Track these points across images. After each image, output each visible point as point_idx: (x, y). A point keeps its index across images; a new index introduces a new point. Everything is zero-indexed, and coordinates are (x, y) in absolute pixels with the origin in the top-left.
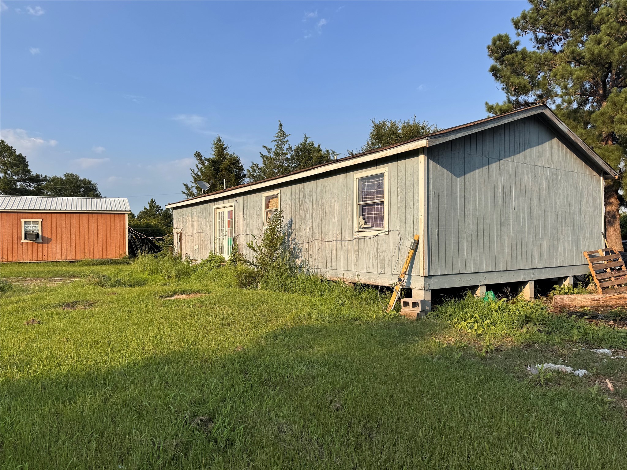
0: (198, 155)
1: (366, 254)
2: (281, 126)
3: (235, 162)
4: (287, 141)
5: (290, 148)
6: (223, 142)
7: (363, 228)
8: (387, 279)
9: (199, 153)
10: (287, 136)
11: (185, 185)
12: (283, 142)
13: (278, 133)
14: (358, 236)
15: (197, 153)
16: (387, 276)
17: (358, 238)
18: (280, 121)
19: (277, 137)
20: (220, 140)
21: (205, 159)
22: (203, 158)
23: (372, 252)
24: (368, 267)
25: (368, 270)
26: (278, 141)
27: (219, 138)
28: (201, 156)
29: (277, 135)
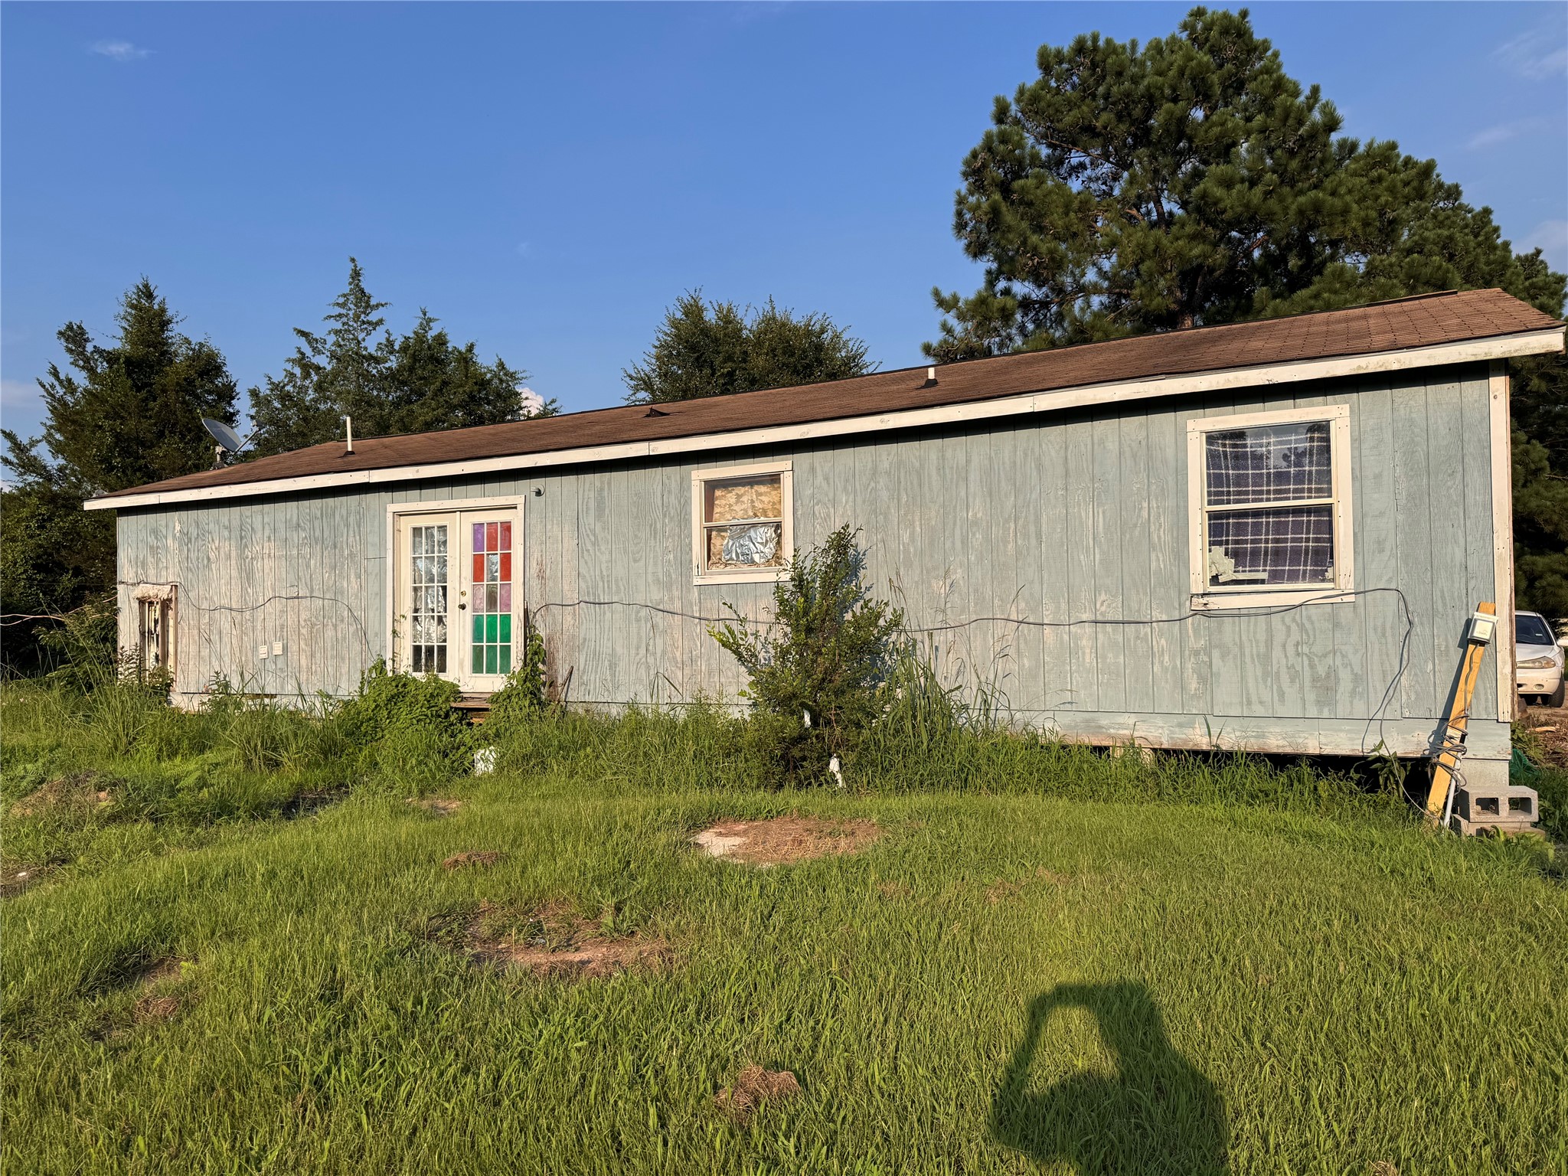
0: (75, 337)
1: (1248, 660)
2: (356, 274)
3: (208, 366)
4: (380, 322)
5: (390, 343)
6: (163, 302)
7: (1225, 583)
8: (1342, 735)
9: (80, 327)
10: (378, 306)
11: (9, 436)
12: (364, 322)
13: (344, 295)
14: (1210, 607)
15: (70, 327)
16: (1347, 726)
17: (1207, 613)
18: (353, 260)
19: (343, 305)
20: (150, 296)
21: (96, 350)
22: (89, 348)
23: (1277, 653)
24: (1254, 698)
25: (1259, 710)
26: (345, 319)
27: (146, 286)
28: (87, 340)
29: (341, 300)
